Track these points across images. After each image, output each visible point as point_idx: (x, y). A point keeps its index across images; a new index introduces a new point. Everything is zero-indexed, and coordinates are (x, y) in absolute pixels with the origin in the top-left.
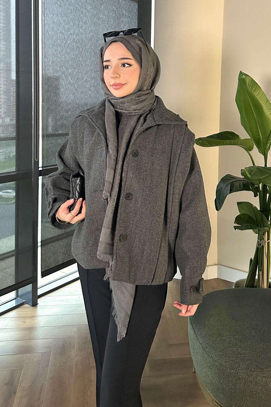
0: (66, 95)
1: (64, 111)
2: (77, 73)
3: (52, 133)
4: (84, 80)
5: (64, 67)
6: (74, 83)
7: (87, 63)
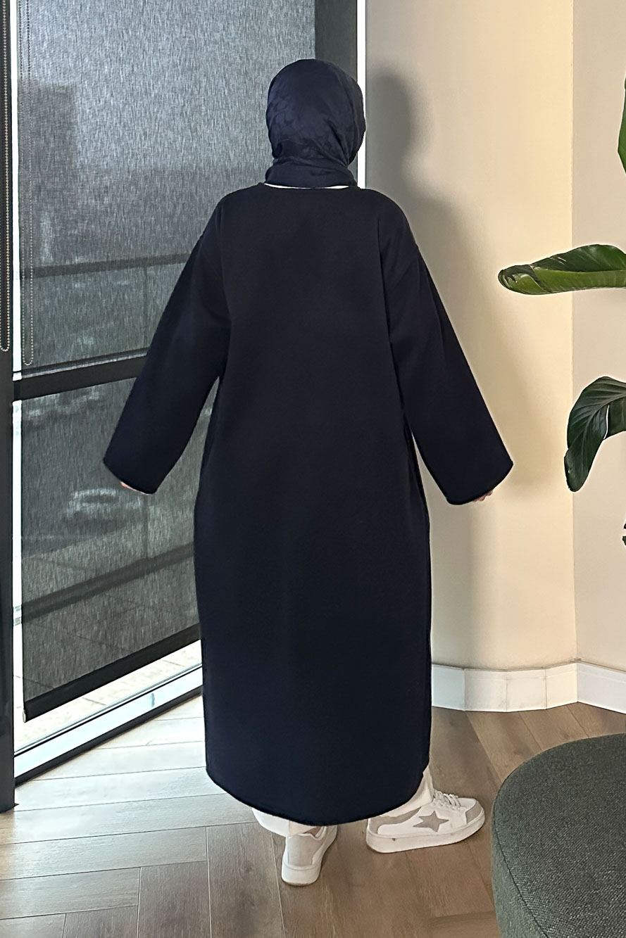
0: (94, 144)
1: (90, 192)
2: (129, 74)
3: (54, 262)
4: (153, 95)
5: (87, 60)
6: (121, 106)
7: (160, 44)
